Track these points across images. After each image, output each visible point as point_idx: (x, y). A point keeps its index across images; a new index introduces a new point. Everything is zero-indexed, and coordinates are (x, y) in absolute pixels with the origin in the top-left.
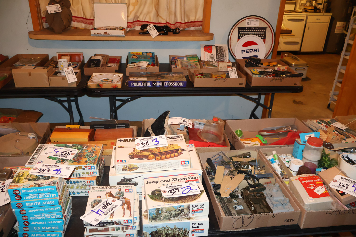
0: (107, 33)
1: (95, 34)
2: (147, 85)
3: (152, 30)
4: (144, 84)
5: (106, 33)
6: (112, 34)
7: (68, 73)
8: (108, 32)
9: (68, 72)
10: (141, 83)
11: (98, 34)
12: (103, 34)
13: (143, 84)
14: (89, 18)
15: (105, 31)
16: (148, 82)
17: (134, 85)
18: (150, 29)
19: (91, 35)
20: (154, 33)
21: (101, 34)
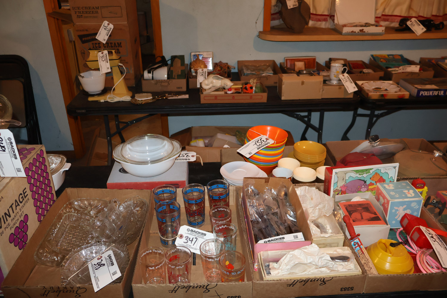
0: (364, 31)
1: (348, 32)
2: (439, 94)
3: (416, 25)
4: (436, 93)
5: (361, 31)
6: (369, 32)
7: (345, 81)
8: (366, 29)
9: (345, 79)
10: (432, 92)
11: (353, 32)
12: (358, 32)
13: (434, 93)
14: (320, 14)
15: (361, 28)
16: (441, 90)
17: (423, 95)
18: (412, 24)
19: (343, 34)
20: (419, 29)
21: (355, 32)
